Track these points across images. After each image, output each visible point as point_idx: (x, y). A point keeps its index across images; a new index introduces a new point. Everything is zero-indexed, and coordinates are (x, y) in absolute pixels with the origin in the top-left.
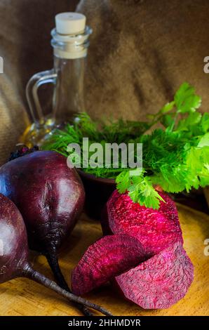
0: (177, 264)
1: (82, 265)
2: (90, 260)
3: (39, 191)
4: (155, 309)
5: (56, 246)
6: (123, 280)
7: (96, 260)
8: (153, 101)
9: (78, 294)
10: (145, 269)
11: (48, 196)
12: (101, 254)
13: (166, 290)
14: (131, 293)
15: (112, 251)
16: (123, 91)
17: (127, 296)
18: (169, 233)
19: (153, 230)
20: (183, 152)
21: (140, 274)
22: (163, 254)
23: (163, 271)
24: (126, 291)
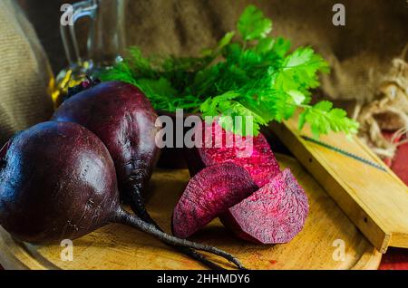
0: (289, 194)
1: (184, 202)
2: (192, 196)
3: (117, 124)
4: (274, 244)
5: (140, 189)
6: (238, 212)
7: (199, 196)
8: (198, 40)
9: (182, 237)
10: (257, 199)
11: (128, 130)
12: (204, 188)
13: (282, 222)
14: (248, 226)
15: (216, 183)
16: (162, 29)
17: (245, 230)
18: (266, 167)
19: (249, 164)
20: (266, 77)
21: (254, 205)
22: (274, 182)
23: (276, 201)
24: (242, 224)
